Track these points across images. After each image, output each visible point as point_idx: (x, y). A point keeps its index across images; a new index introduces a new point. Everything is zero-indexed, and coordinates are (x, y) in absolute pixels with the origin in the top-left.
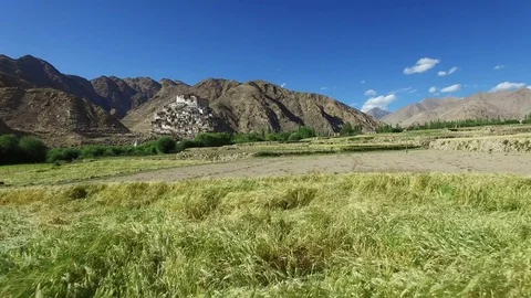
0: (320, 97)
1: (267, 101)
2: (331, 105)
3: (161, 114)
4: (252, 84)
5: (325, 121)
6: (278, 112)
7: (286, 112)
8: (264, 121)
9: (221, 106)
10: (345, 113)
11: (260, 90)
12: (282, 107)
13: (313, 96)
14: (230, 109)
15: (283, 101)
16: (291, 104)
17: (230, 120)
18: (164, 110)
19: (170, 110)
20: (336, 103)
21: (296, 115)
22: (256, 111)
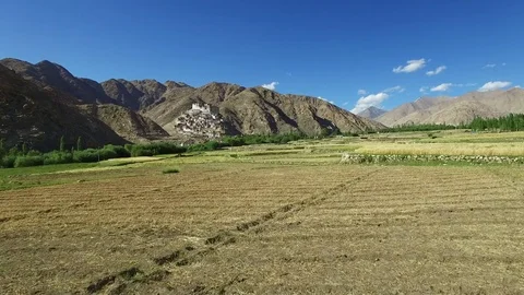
0: (315, 100)
1: (266, 106)
2: (324, 107)
3: (182, 119)
4: (254, 90)
5: (316, 124)
6: (275, 116)
7: (283, 116)
8: (263, 123)
9: (227, 111)
10: (336, 115)
11: (260, 96)
12: (279, 111)
13: (307, 99)
14: (235, 114)
15: (280, 106)
16: (287, 108)
17: (235, 123)
18: (183, 116)
19: (188, 116)
20: (329, 105)
21: (291, 118)
22: (257, 115)
